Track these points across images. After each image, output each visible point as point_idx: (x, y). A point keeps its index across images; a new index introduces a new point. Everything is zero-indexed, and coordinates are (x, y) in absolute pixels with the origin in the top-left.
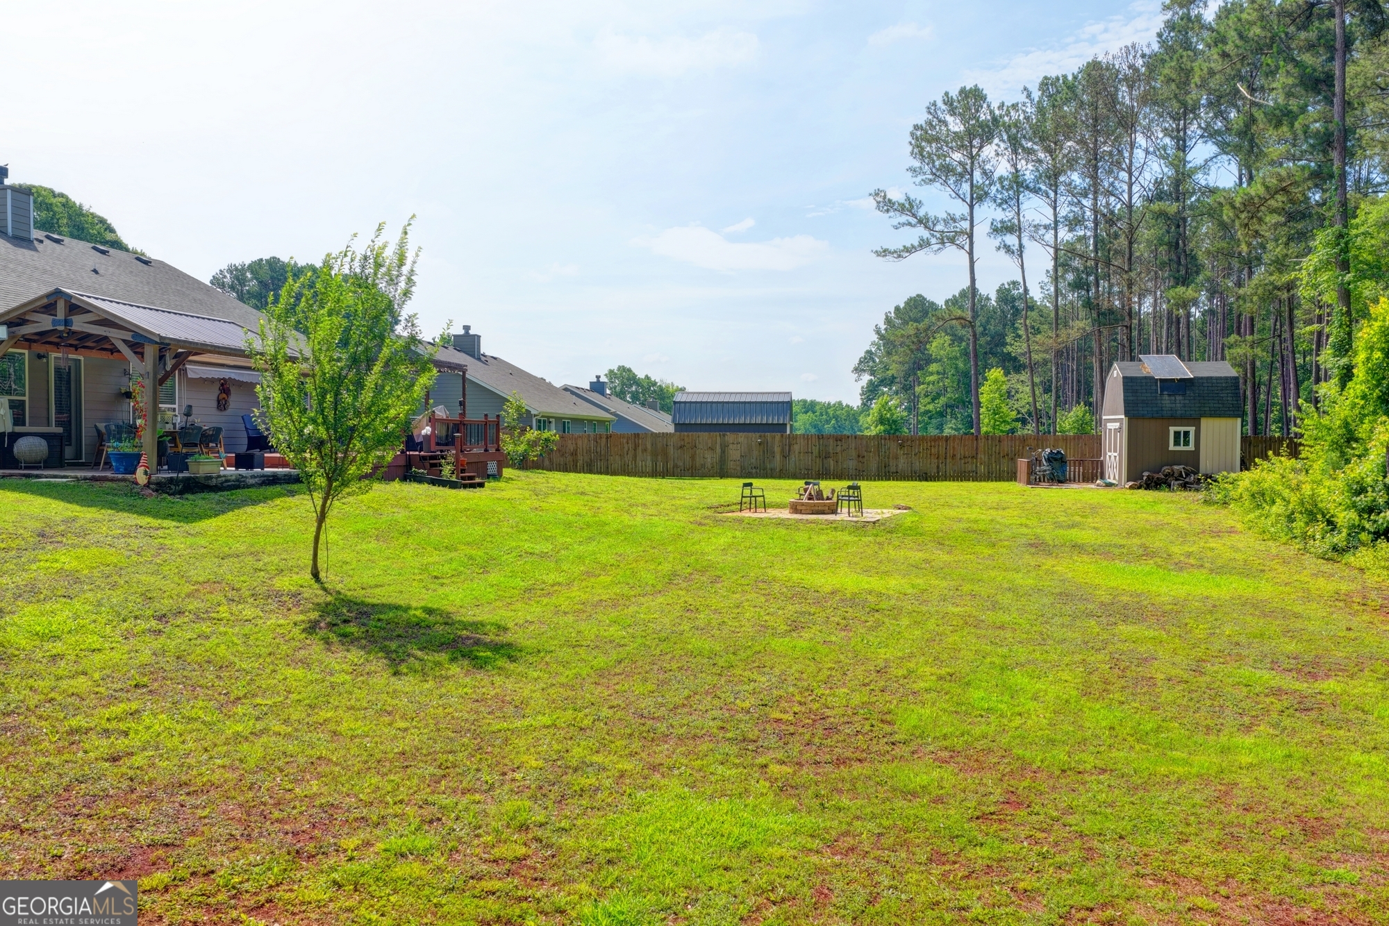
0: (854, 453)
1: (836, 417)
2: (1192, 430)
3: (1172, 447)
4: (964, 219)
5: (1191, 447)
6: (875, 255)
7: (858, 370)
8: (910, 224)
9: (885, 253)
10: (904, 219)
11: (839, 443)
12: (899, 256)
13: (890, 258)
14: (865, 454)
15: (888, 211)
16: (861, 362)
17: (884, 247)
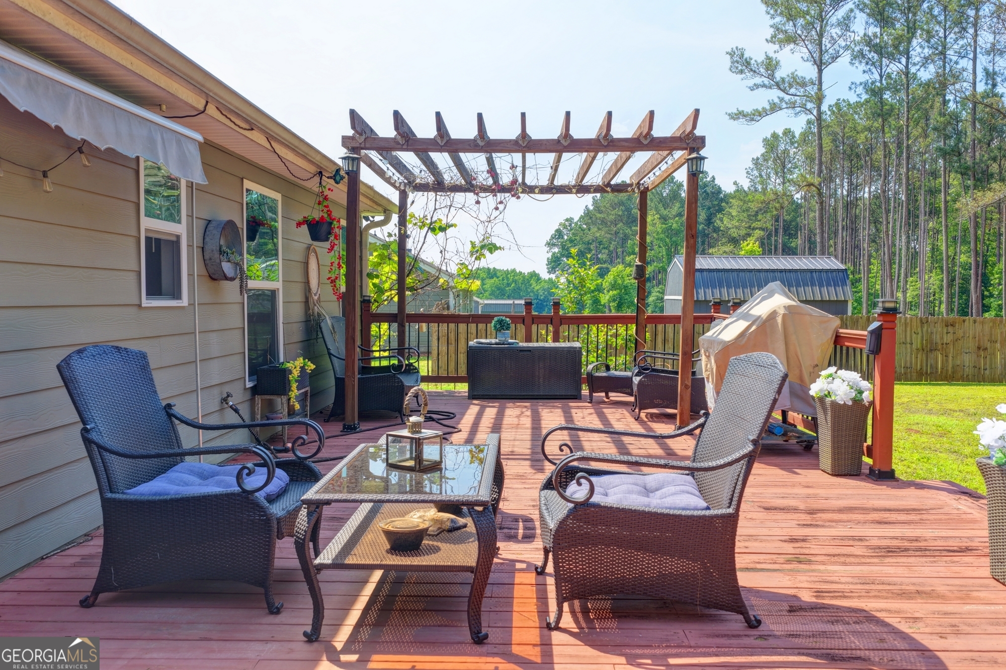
1: (515, 281)
4: (813, 83)
6: (728, 117)
7: (550, 244)
8: (764, 86)
9: (738, 115)
10: (758, 80)
12: (752, 120)
13: (742, 120)
15: (742, 72)
16: (552, 238)
17: (740, 109)
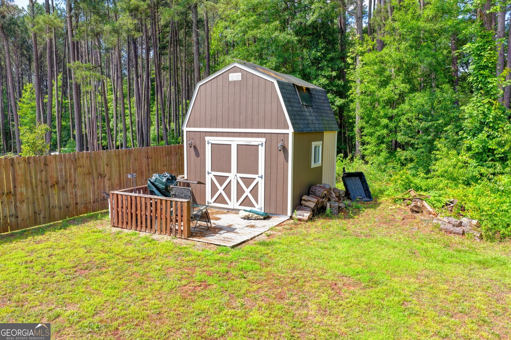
2: (320, 144)
3: (313, 165)
5: (320, 163)
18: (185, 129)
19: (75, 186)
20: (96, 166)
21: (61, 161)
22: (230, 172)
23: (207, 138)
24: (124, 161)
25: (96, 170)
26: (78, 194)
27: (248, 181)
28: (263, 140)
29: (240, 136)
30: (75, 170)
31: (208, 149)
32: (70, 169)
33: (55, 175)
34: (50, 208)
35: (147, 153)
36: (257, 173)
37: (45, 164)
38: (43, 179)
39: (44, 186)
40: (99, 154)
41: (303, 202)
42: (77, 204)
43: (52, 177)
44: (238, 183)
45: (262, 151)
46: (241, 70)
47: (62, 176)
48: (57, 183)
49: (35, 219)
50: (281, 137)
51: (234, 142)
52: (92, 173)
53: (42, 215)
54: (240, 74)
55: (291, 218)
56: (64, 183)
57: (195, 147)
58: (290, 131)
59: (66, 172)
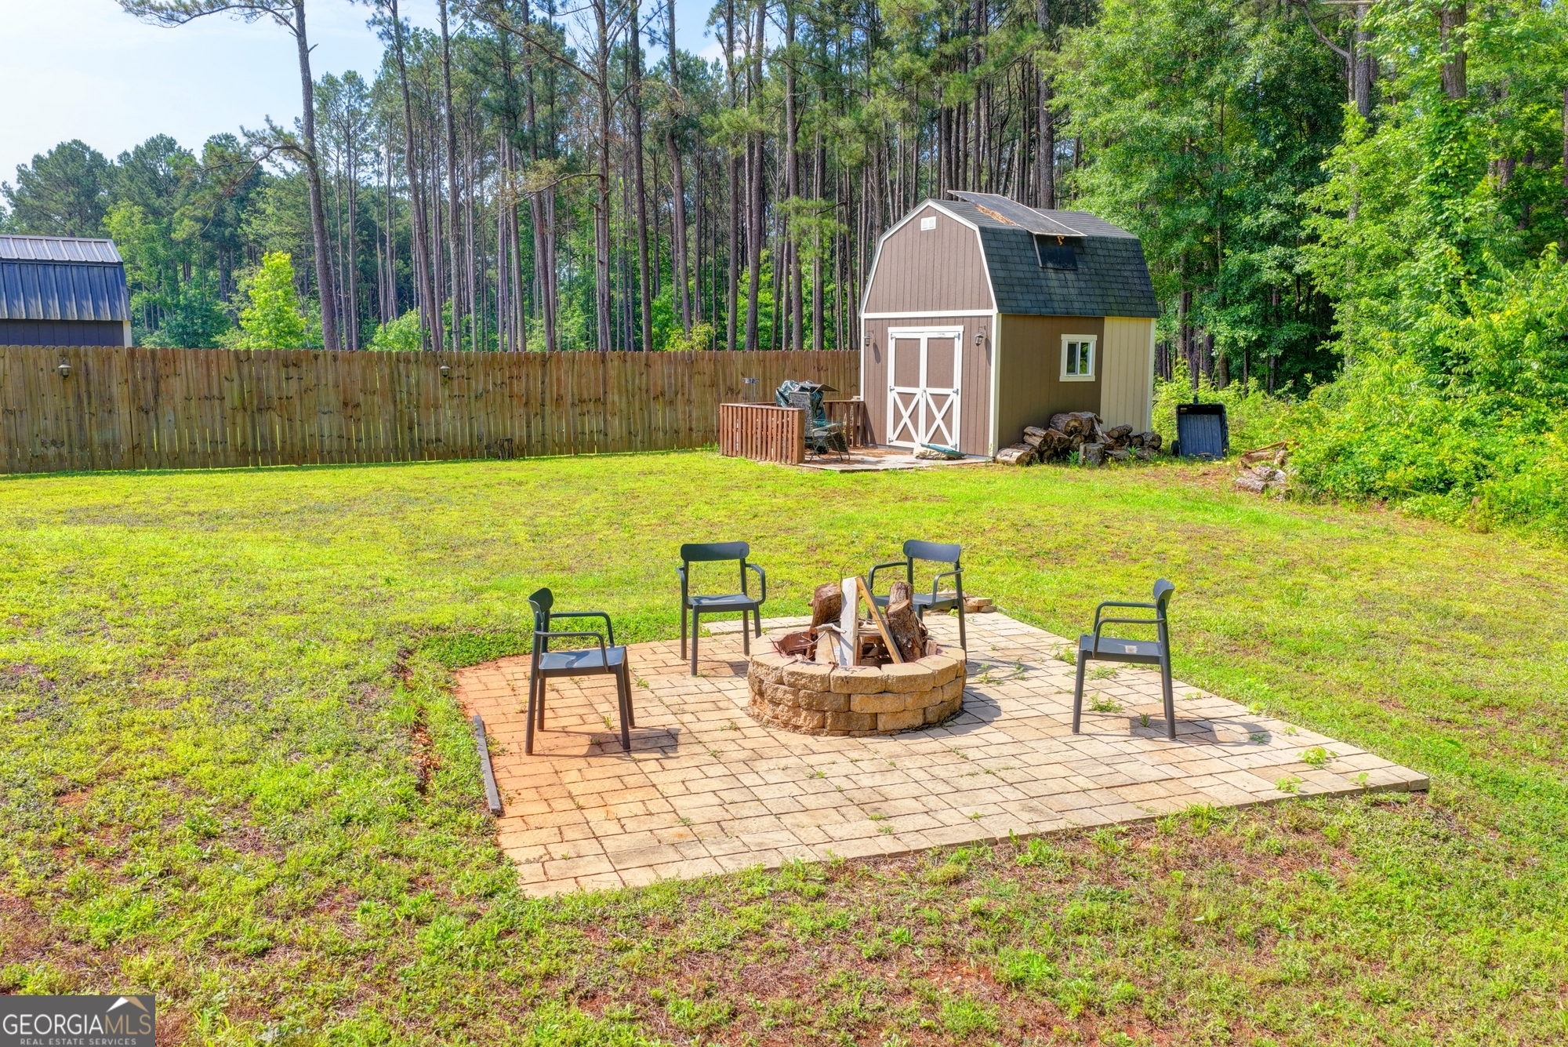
0: (333, 399)
2: (1091, 339)
3: (1064, 376)
5: (1090, 376)
9: (139, 7)
11: (293, 371)
14: (361, 398)
18: (864, 316)
19: (689, 401)
20: (724, 374)
21: (670, 362)
22: (917, 385)
23: (891, 330)
24: (774, 370)
25: (725, 380)
26: (694, 415)
27: (940, 399)
28: (960, 328)
29: (932, 324)
30: (691, 377)
31: (891, 345)
32: (683, 375)
33: (660, 382)
34: (650, 430)
35: (818, 360)
36: (951, 385)
37: (647, 365)
38: (644, 386)
39: (645, 397)
40: (730, 355)
41: (1026, 438)
42: (691, 429)
43: (655, 384)
44: (928, 404)
45: (958, 345)
46: (936, 212)
47: (670, 384)
48: (663, 394)
49: (630, 442)
50: (983, 322)
51: (924, 333)
52: (718, 385)
53: (639, 438)
54: (934, 218)
55: (995, 460)
56: (672, 395)
57: (875, 346)
58: (994, 312)
59: (676, 379)
